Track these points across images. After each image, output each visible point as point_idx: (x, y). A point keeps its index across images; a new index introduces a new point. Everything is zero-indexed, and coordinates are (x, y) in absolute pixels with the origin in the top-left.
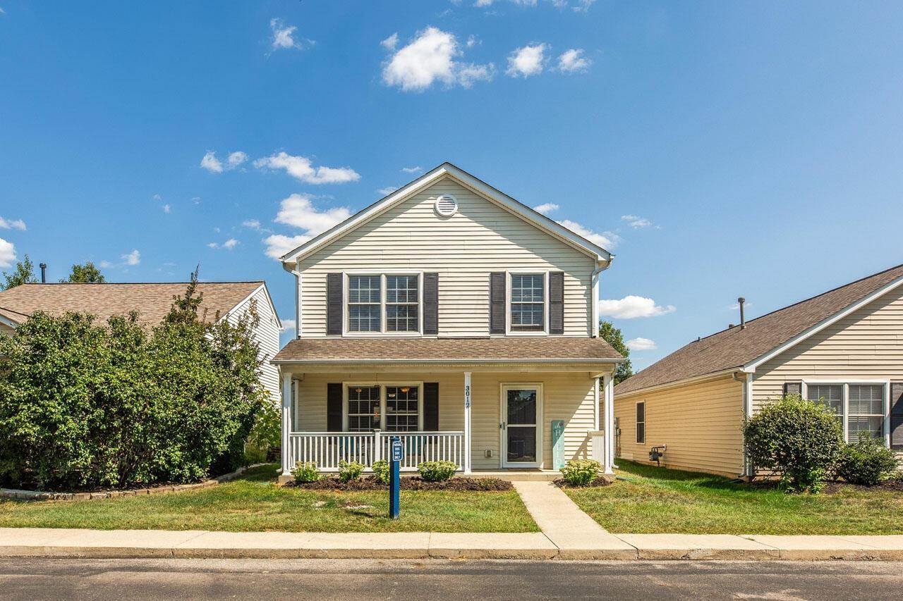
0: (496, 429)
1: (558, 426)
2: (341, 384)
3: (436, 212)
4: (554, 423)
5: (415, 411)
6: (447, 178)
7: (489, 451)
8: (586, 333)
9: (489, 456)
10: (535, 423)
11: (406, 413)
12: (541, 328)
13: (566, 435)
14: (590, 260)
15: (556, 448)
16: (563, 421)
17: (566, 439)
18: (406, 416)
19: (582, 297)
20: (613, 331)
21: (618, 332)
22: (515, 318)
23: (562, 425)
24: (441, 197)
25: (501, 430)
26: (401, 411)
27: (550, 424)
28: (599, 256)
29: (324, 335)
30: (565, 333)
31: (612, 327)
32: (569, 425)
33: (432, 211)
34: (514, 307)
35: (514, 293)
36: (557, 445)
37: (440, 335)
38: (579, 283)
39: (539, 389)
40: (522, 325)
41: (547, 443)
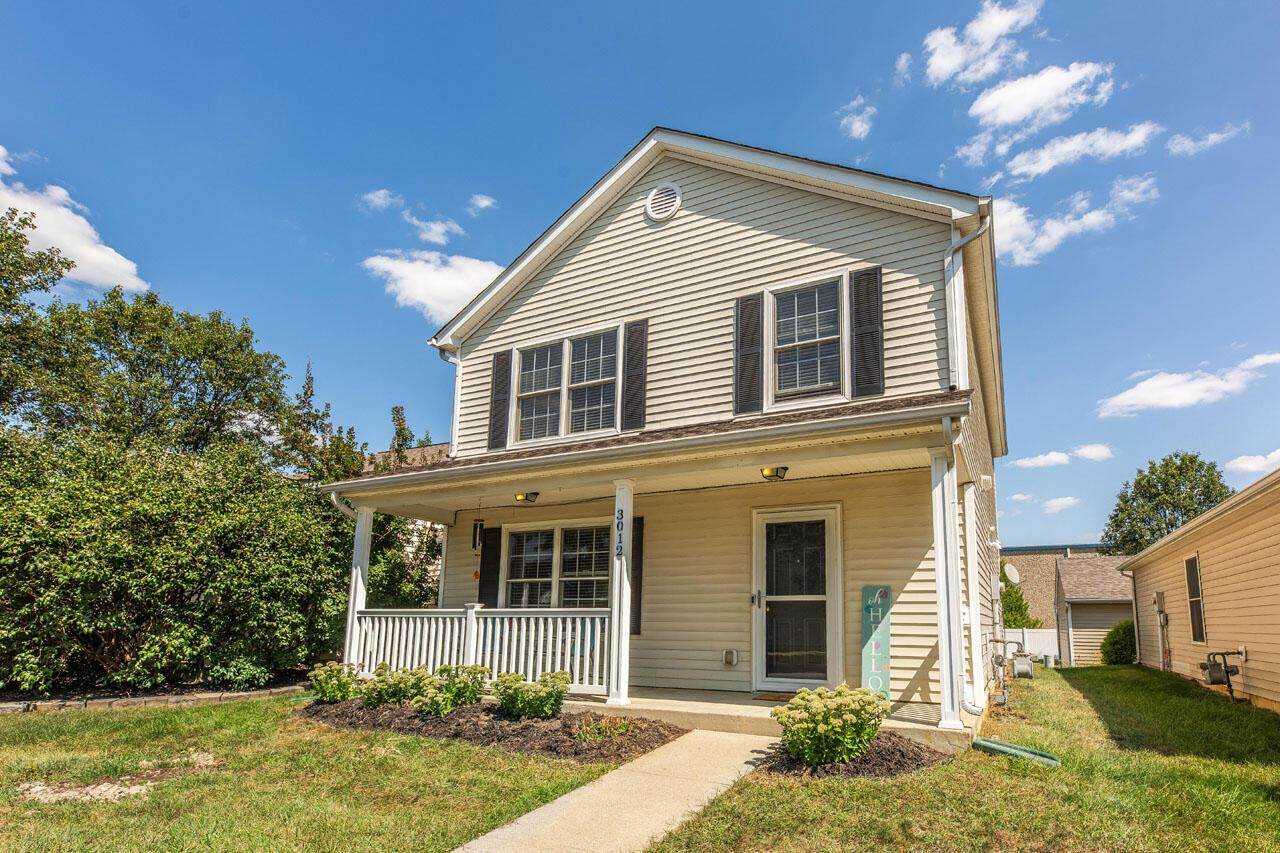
0: (745, 605)
1: (877, 599)
2: (500, 529)
3: (648, 219)
4: (868, 591)
5: (605, 572)
6: (665, 157)
7: (729, 653)
8: (937, 386)
9: (729, 663)
10: (824, 593)
11: (591, 576)
12: (837, 390)
13: (894, 619)
14: (942, 228)
15: (870, 651)
16: (888, 587)
17: (894, 630)
18: (593, 581)
19: (924, 308)
20: (1201, 465)
21: (1212, 466)
22: (785, 377)
23: (887, 596)
24: (655, 191)
25: (755, 607)
26: (584, 572)
27: (858, 594)
28: (953, 211)
29: (485, 450)
30: (888, 393)
31: (1200, 459)
32: (902, 597)
33: (642, 218)
34: (781, 357)
35: (781, 328)
36: (872, 642)
37: (648, 428)
38: (916, 282)
39: (832, 517)
40: (798, 388)
41: (853, 637)
